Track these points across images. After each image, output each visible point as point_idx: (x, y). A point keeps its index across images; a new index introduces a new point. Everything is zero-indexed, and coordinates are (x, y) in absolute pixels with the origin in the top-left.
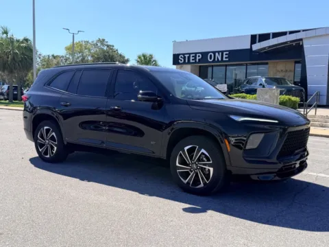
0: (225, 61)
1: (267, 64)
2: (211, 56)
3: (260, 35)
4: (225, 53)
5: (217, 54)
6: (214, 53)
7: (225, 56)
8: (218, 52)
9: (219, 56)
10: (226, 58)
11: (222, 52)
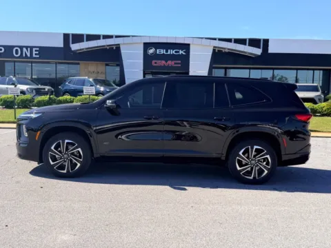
0: (35, 58)
1: (78, 64)
2: (17, 50)
3: (74, 35)
4: (34, 49)
5: (25, 49)
6: (21, 48)
7: (34, 52)
8: (27, 47)
9: (27, 52)
10: (36, 54)
11: (31, 48)
